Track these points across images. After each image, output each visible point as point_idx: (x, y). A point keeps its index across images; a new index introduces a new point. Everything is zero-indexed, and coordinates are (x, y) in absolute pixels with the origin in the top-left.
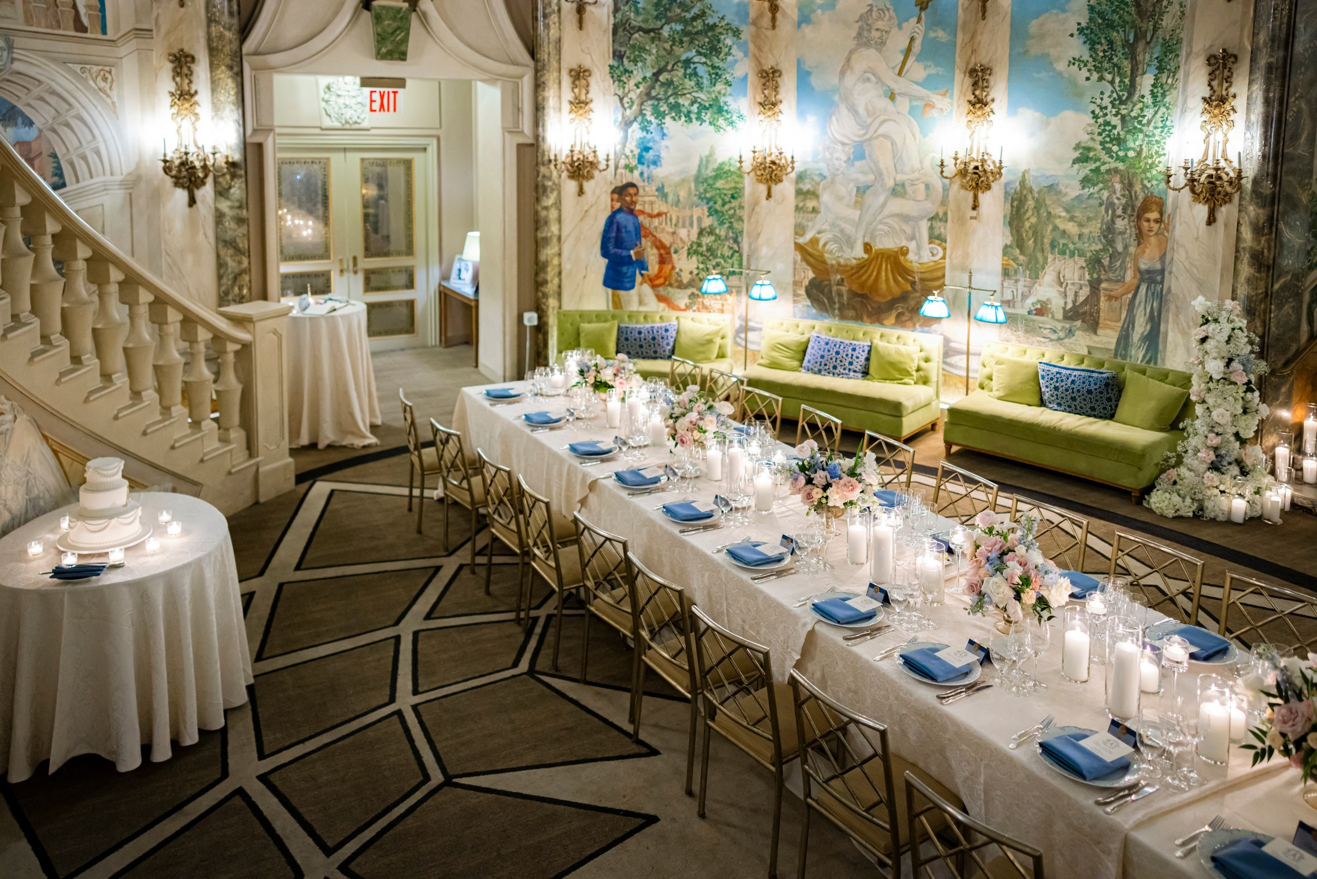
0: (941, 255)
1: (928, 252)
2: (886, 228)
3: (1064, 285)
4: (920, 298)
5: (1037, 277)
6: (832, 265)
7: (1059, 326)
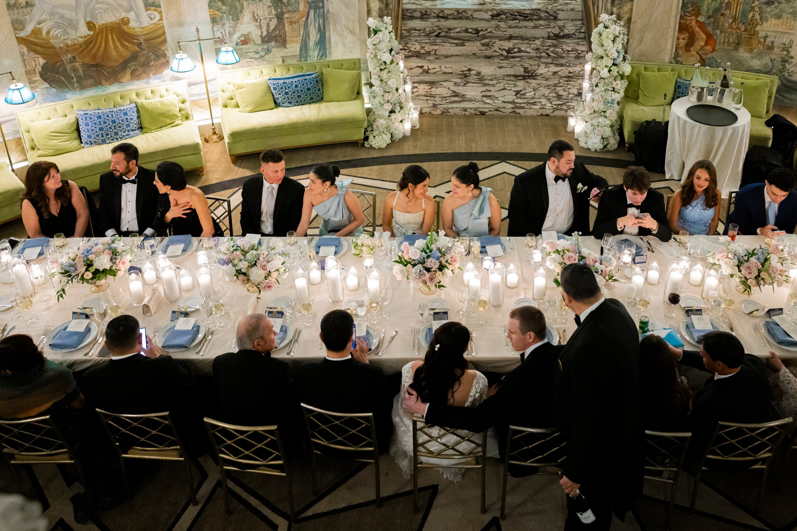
0: (158, 17)
1: (147, 17)
2: (104, 6)
3: (259, 21)
4: (147, 54)
5: (238, 19)
6: (61, 48)
7: (260, 48)
